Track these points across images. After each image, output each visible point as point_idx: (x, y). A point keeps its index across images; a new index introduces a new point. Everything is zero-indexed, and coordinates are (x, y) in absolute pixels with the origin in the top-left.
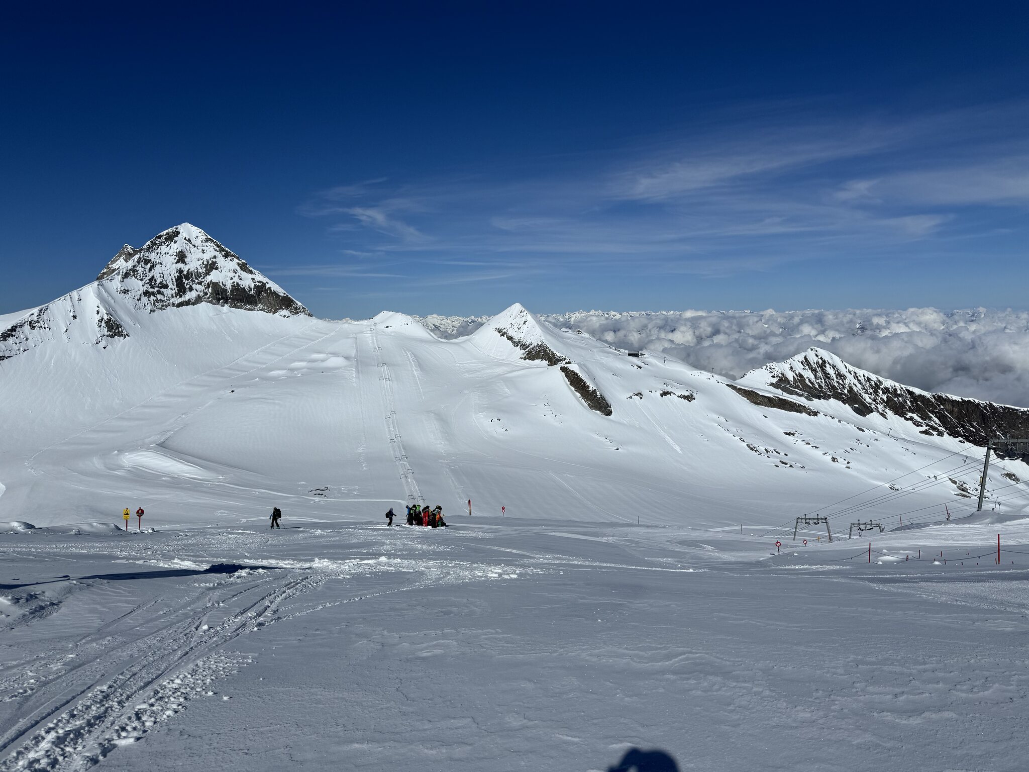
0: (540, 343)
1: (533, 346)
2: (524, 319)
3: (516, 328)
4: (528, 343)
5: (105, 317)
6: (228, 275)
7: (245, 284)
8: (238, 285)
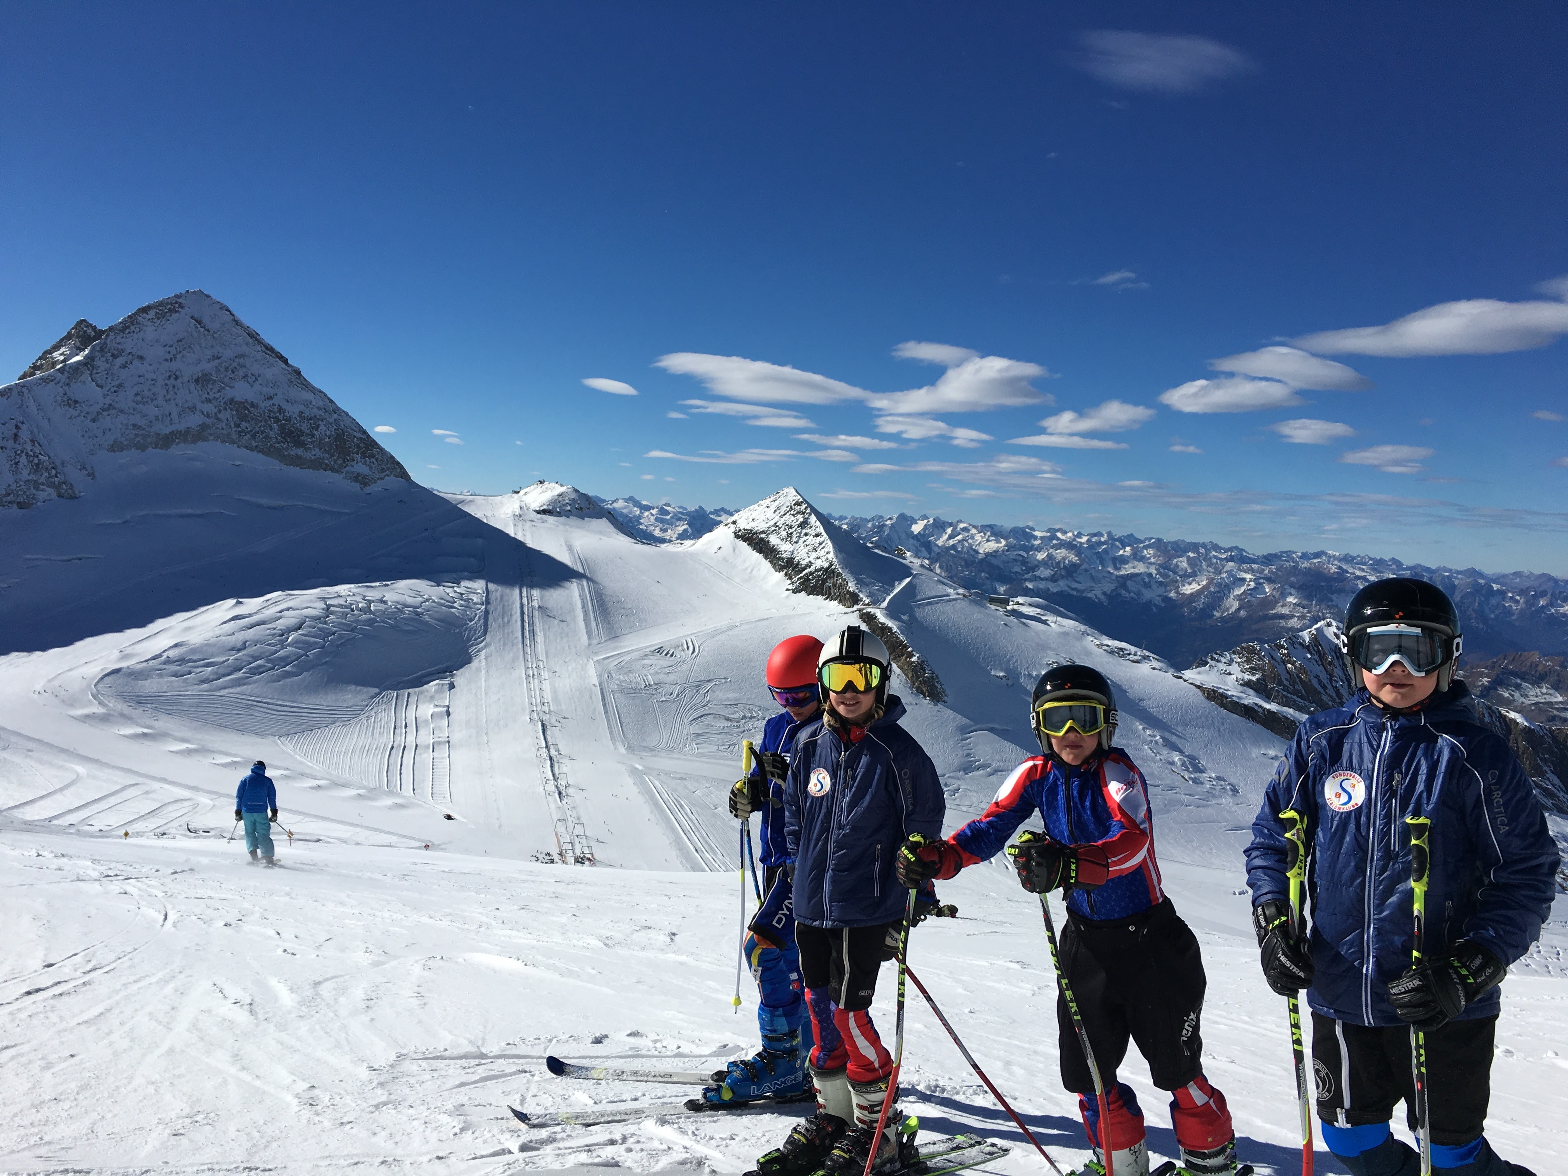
0: (826, 565)
1: (812, 569)
2: (800, 518)
3: (784, 534)
4: (804, 563)
5: (29, 447)
6: (265, 390)
7: (292, 410)
8: (280, 410)
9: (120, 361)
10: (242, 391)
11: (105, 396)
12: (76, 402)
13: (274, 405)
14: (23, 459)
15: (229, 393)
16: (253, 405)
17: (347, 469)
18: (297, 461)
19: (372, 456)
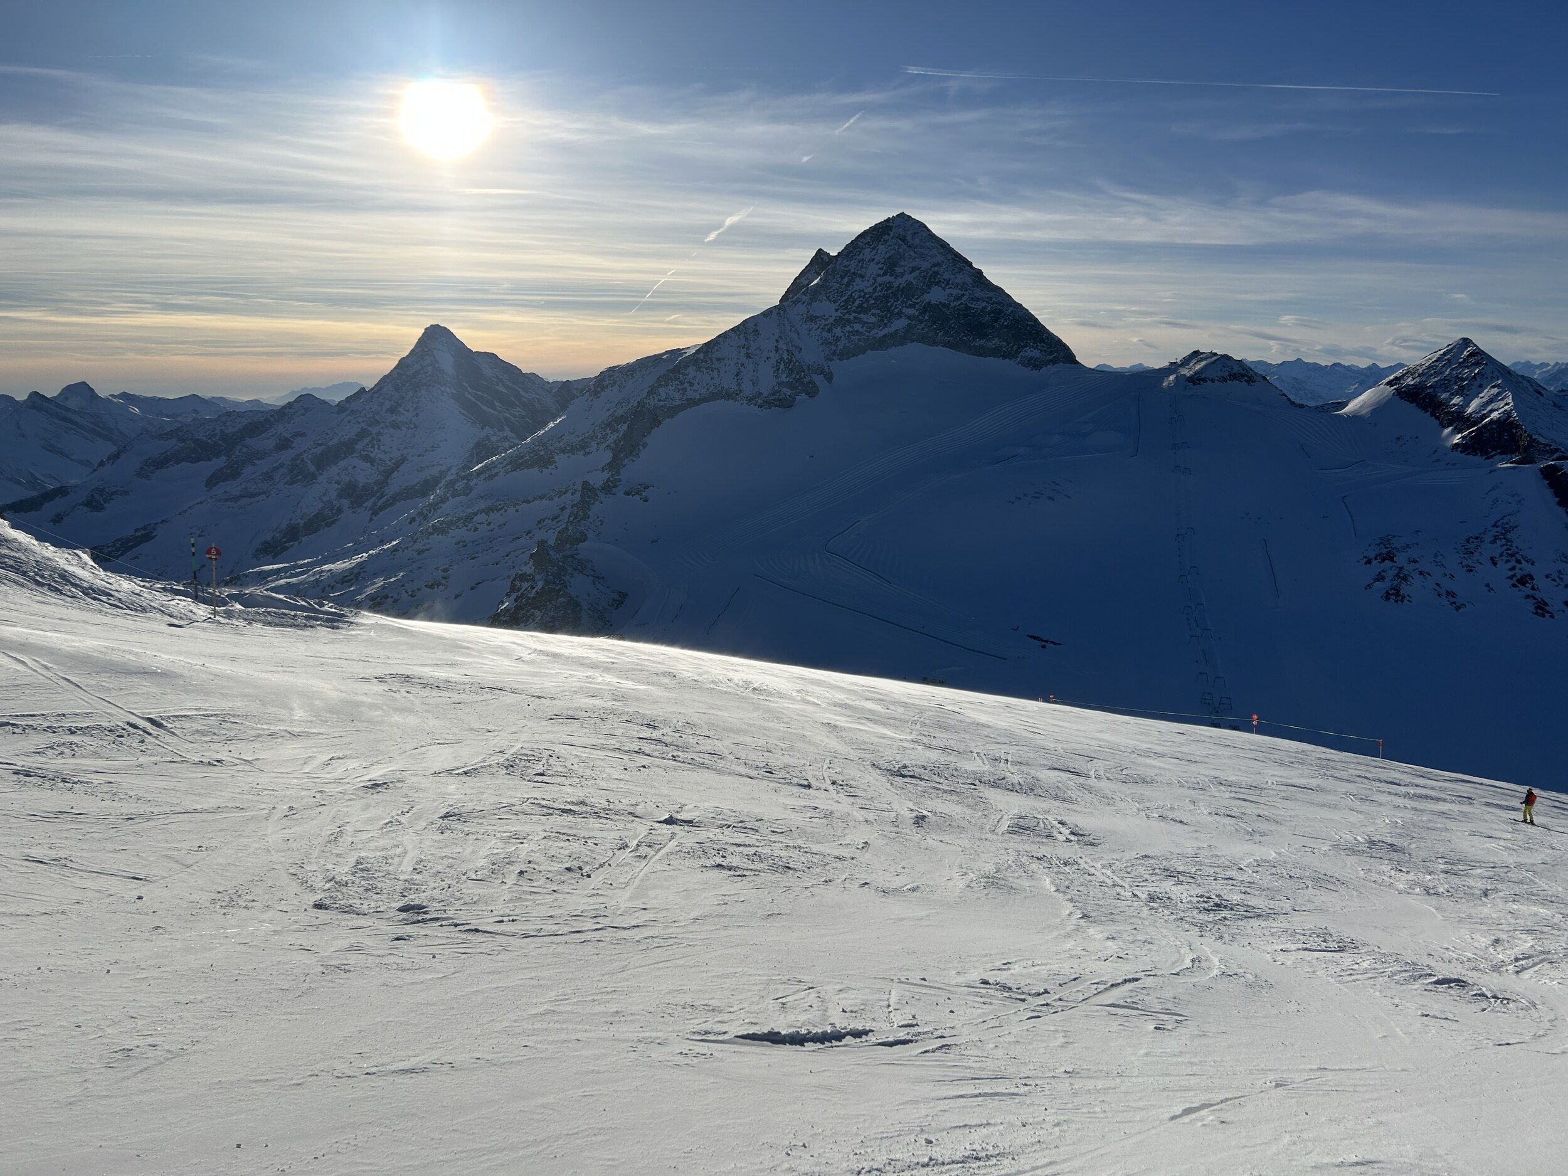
0: (1503, 417)
1: (1486, 422)
4: (1476, 416)
5: (785, 356)
6: (955, 292)
7: (977, 306)
8: (967, 308)
9: (846, 280)
10: (936, 295)
11: (837, 310)
12: (816, 317)
13: (962, 304)
14: (782, 366)
15: (927, 298)
16: (944, 305)
17: (1022, 353)
18: (981, 352)
19: (1042, 341)
